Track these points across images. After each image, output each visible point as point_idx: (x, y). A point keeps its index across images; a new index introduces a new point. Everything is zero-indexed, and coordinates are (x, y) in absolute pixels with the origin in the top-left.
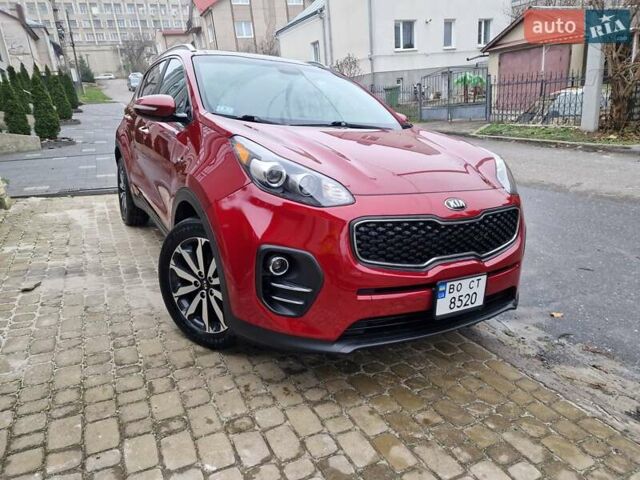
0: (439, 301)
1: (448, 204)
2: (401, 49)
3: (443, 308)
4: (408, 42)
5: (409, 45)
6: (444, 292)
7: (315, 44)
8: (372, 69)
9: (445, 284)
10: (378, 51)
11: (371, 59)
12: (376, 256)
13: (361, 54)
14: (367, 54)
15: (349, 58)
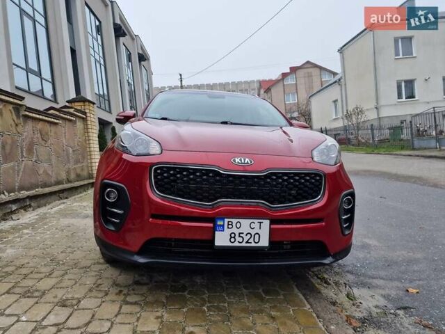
0: (216, 232)
1: (235, 161)
2: (404, 99)
3: (222, 239)
4: (410, 94)
5: (412, 96)
6: (223, 226)
7: (335, 102)
8: (378, 114)
9: (223, 219)
10: (382, 102)
11: (376, 108)
12: (170, 192)
13: (368, 105)
14: (373, 104)
15: (357, 108)
